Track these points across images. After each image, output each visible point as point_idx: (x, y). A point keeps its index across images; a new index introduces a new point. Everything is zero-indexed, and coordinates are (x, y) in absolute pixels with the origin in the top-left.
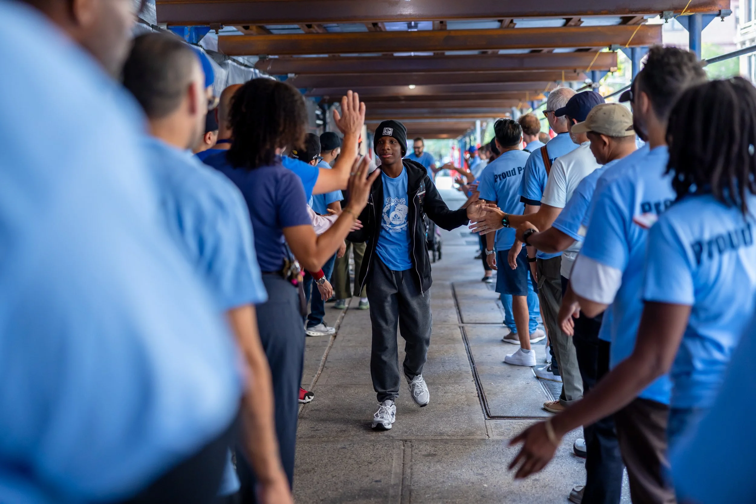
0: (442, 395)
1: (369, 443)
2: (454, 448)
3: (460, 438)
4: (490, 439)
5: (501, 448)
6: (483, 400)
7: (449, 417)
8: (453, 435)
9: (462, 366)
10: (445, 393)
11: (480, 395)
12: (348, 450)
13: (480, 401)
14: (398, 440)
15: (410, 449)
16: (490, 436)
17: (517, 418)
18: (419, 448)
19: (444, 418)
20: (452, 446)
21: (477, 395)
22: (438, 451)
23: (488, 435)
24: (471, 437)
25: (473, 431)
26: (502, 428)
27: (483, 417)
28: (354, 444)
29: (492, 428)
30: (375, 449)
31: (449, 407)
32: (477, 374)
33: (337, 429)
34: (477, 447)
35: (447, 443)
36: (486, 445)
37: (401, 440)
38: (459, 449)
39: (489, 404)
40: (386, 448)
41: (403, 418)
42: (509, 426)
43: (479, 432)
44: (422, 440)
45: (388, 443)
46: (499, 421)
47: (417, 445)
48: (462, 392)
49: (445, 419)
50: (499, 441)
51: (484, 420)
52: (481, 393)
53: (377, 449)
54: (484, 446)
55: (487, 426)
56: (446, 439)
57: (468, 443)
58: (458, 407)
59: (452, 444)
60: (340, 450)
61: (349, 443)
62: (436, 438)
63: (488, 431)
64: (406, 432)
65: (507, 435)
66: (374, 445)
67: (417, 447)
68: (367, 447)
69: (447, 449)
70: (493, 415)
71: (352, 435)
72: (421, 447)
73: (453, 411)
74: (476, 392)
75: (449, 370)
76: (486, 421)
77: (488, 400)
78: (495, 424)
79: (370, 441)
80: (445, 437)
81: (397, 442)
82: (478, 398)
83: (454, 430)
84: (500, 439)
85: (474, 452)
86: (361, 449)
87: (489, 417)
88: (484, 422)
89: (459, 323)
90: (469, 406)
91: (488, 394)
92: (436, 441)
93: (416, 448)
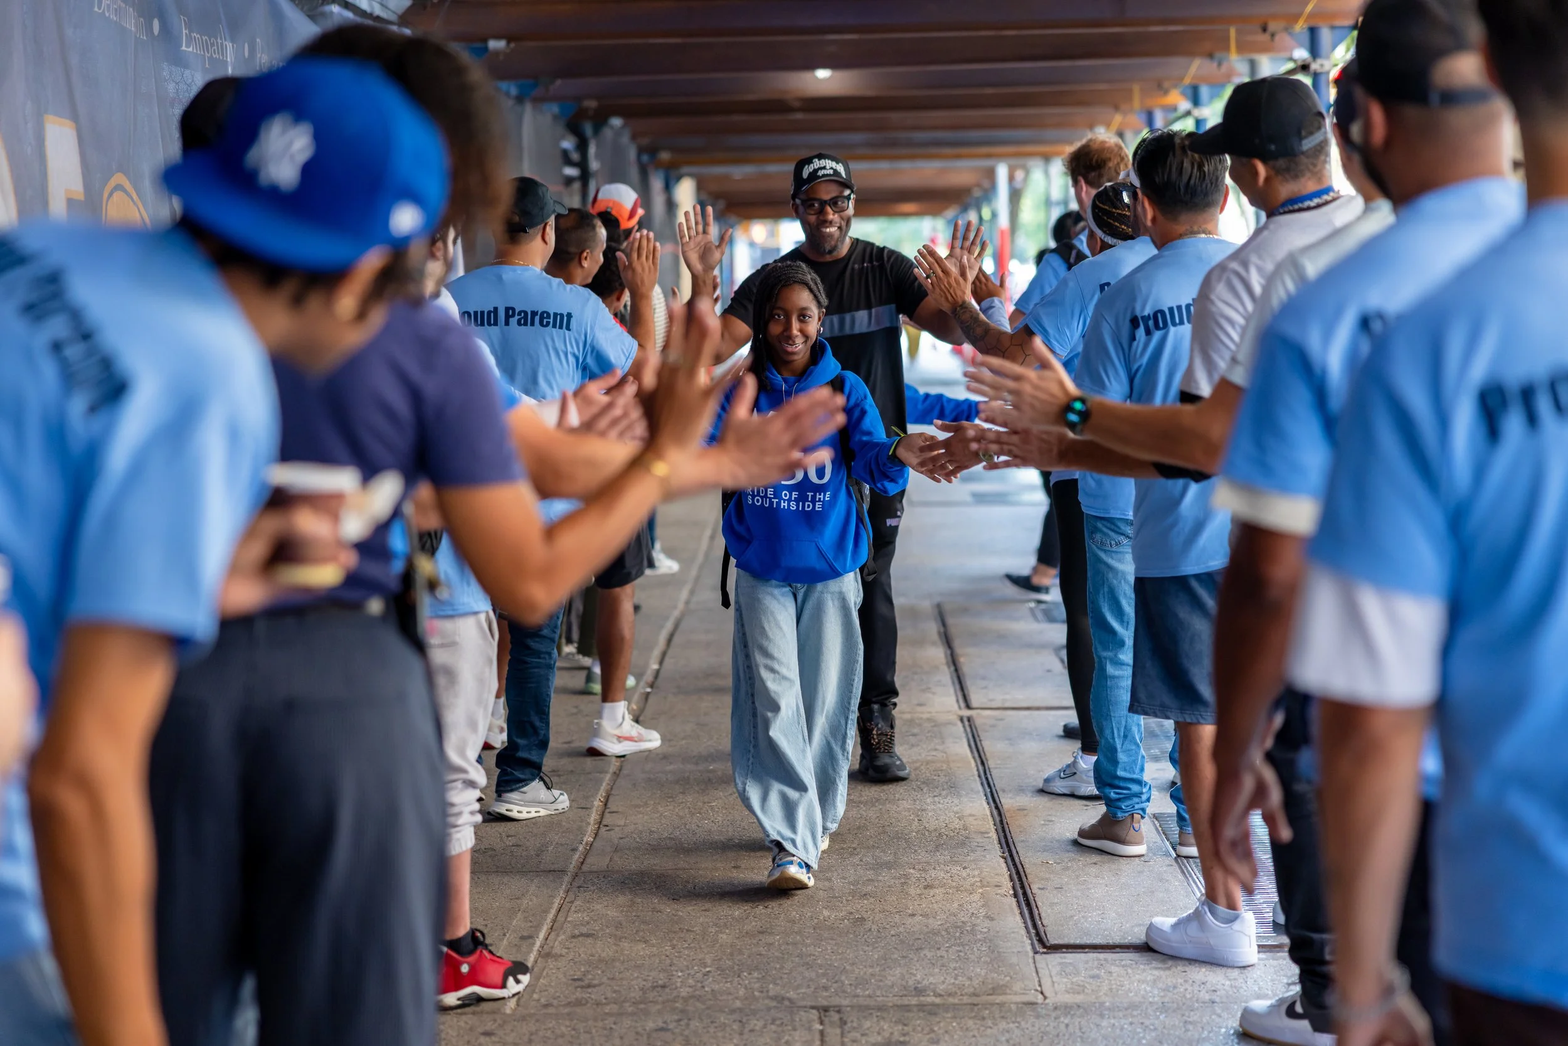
0: (919, 892)
1: (729, 1017)
2: (954, 1027)
3: (970, 1001)
4: (1047, 1001)
5: (1077, 1023)
6: (1028, 904)
7: (939, 949)
8: (950, 995)
9: (971, 819)
10: (926, 887)
11: (1020, 892)
12: (673, 1033)
13: (1019, 906)
14: (805, 1007)
15: (838, 1031)
16: (1047, 994)
17: (1118, 950)
18: (860, 1026)
19: (926, 952)
20: (948, 1020)
21: (1012, 892)
22: (912, 1033)
23: (1042, 993)
24: (999, 999)
25: (1001, 983)
26: (1078, 973)
27: (1029, 948)
28: (689, 1019)
29: (1053, 973)
30: (746, 1030)
31: (939, 923)
32: (1009, 838)
33: (644, 983)
34: (1013, 1022)
35: (935, 1014)
36: (1038, 1017)
37: (813, 1008)
38: (967, 1029)
39: (1043, 915)
40: (773, 1027)
41: (817, 953)
42: (1098, 968)
43: (1017, 987)
44: (868, 1007)
45: (779, 1015)
46: (1070, 957)
47: (855, 1020)
48: (972, 885)
49: (929, 955)
50: (1071, 1007)
51: (1031, 954)
52: (1023, 887)
53: (752, 1031)
54: (1032, 1020)
55: (1039, 970)
56: (934, 1005)
57: (990, 1013)
58: (963, 922)
59: (949, 1015)
60: (654, 1035)
61: (676, 1017)
62: (906, 1002)
63: (1043, 982)
64: (826, 988)
65: (1093, 990)
66: (744, 1020)
67: (855, 1025)
68: (724, 1026)
69: (936, 1029)
70: (1056, 942)
71: (683, 998)
72: (867, 1024)
73: (949, 933)
74: (1010, 885)
75: (935, 830)
76: (1038, 957)
77: (1039, 904)
78: (1060, 964)
79: (733, 1011)
80: (931, 999)
81: (802, 1013)
82: (1014, 900)
83: (953, 981)
84: (1076, 1001)
85: (1007, 1035)
86: (708, 1032)
87: (1045, 946)
88: (1031, 961)
89: (960, 708)
90: (992, 919)
91: (1039, 889)
92: (906, 1008)
93: (854, 1028)
